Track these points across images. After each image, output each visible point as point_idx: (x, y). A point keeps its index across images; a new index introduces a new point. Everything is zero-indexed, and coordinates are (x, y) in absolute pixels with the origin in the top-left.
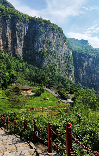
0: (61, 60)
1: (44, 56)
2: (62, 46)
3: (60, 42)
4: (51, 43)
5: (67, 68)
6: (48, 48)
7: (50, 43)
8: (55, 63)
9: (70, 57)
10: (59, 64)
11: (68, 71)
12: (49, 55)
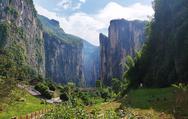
0: (30, 43)
1: (6, 33)
2: (31, 22)
3: (29, 16)
4: (17, 14)
5: (36, 55)
6: (12, 21)
7: (15, 15)
8: (22, 47)
9: (40, 40)
10: (27, 49)
11: (38, 60)
12: (13, 32)
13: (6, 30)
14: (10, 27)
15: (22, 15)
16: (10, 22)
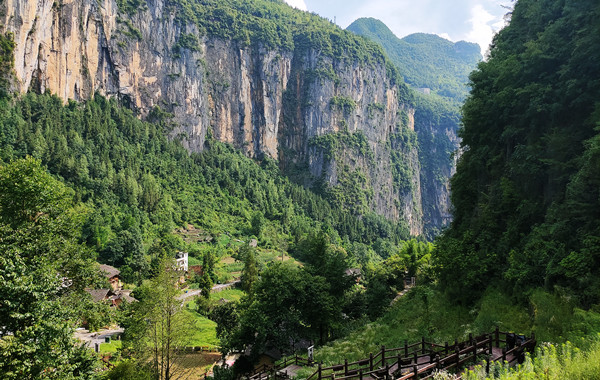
2: (381, 109)
3: (376, 96)
4: (350, 106)
5: (396, 180)
6: (341, 125)
11: (400, 190)
12: (343, 148)
13: (330, 148)
14: (336, 140)
15: (361, 101)
16: (336, 129)
